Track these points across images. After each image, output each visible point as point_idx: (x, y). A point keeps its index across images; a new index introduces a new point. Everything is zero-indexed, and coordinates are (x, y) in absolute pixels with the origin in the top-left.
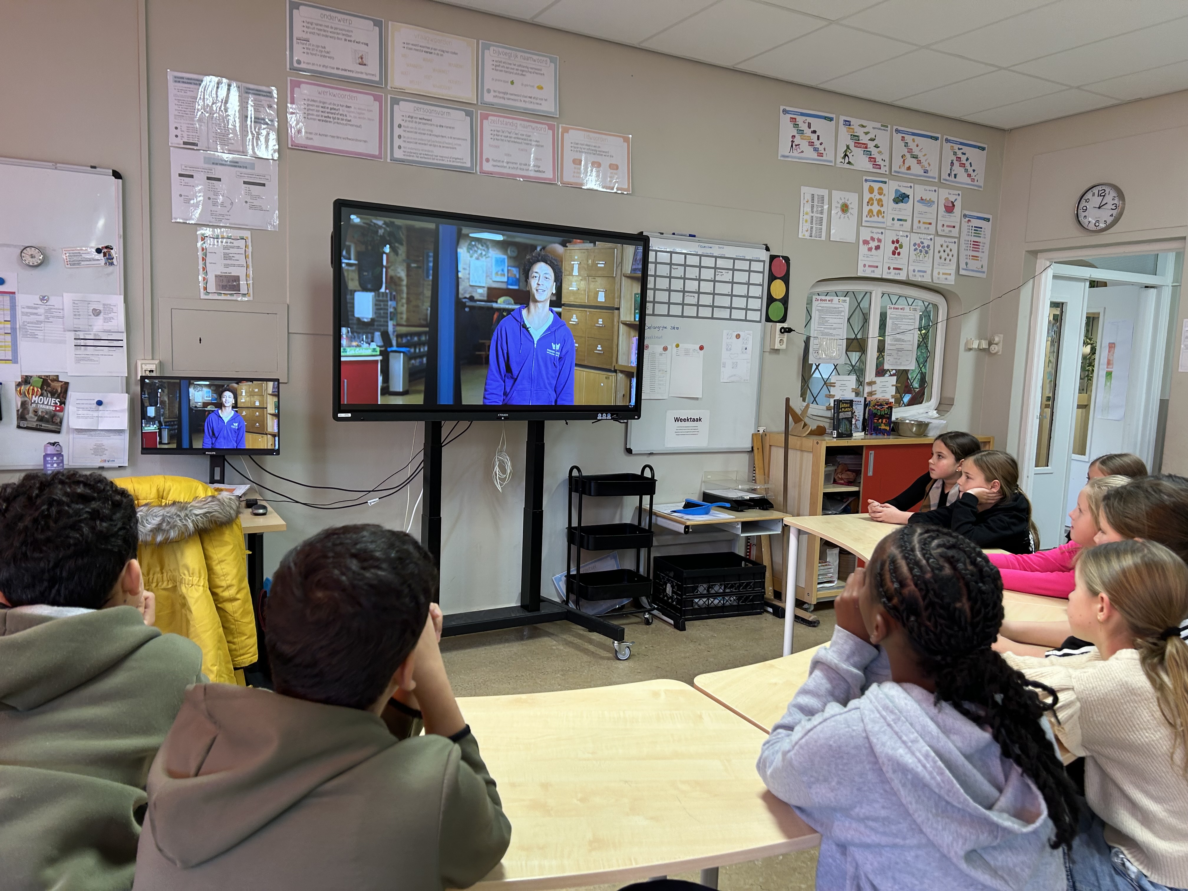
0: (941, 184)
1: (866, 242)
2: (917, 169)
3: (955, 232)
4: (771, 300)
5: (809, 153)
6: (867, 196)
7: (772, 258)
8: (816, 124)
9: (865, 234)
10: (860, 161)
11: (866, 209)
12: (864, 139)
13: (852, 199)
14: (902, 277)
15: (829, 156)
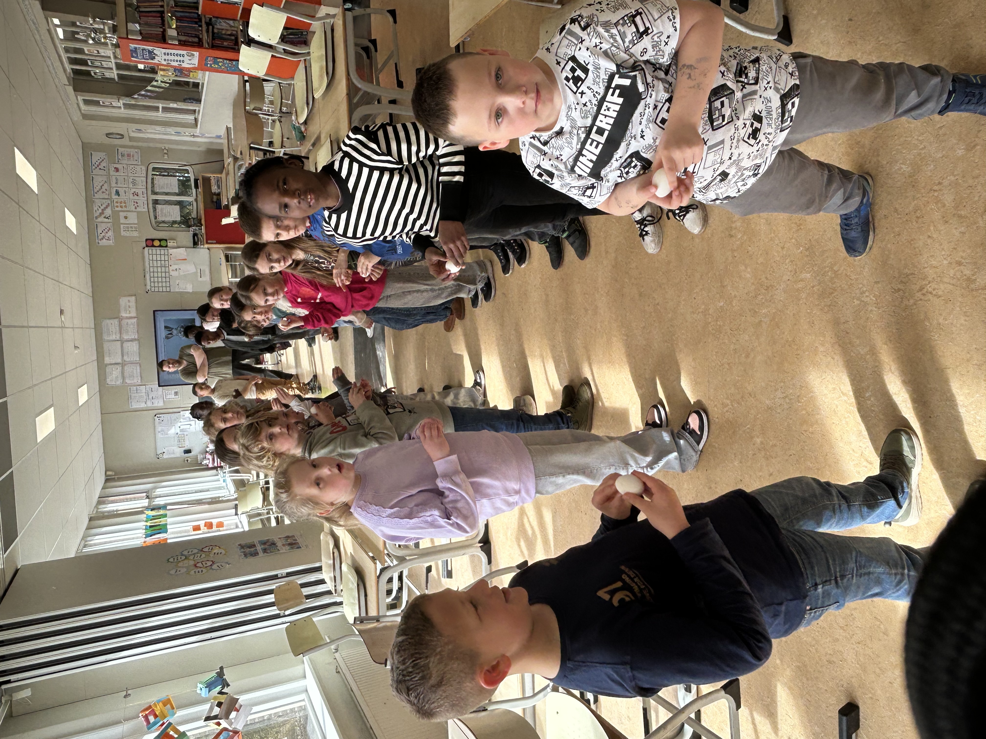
0: (109, 175)
1: (136, 208)
2: (106, 186)
3: (125, 166)
4: (160, 246)
5: (110, 234)
6: (119, 209)
7: (147, 246)
8: (100, 231)
9: (133, 208)
10: (108, 212)
11: (124, 209)
12: (100, 211)
13: (122, 214)
14: (145, 191)
15: (109, 225)
